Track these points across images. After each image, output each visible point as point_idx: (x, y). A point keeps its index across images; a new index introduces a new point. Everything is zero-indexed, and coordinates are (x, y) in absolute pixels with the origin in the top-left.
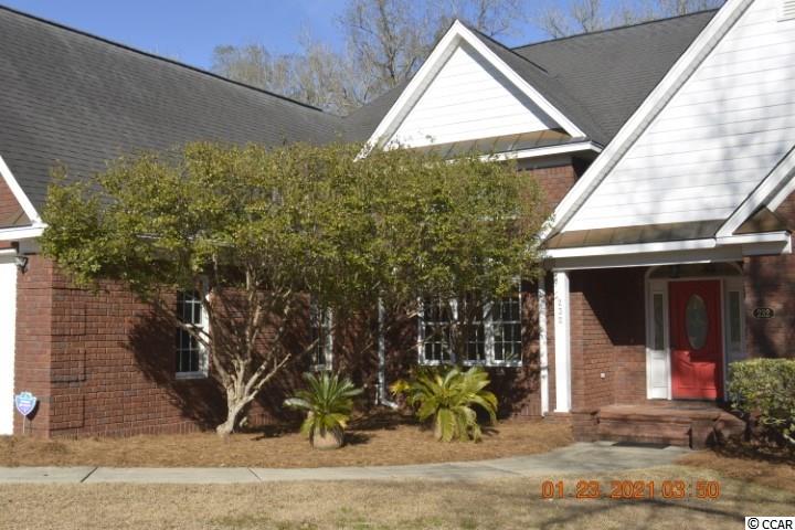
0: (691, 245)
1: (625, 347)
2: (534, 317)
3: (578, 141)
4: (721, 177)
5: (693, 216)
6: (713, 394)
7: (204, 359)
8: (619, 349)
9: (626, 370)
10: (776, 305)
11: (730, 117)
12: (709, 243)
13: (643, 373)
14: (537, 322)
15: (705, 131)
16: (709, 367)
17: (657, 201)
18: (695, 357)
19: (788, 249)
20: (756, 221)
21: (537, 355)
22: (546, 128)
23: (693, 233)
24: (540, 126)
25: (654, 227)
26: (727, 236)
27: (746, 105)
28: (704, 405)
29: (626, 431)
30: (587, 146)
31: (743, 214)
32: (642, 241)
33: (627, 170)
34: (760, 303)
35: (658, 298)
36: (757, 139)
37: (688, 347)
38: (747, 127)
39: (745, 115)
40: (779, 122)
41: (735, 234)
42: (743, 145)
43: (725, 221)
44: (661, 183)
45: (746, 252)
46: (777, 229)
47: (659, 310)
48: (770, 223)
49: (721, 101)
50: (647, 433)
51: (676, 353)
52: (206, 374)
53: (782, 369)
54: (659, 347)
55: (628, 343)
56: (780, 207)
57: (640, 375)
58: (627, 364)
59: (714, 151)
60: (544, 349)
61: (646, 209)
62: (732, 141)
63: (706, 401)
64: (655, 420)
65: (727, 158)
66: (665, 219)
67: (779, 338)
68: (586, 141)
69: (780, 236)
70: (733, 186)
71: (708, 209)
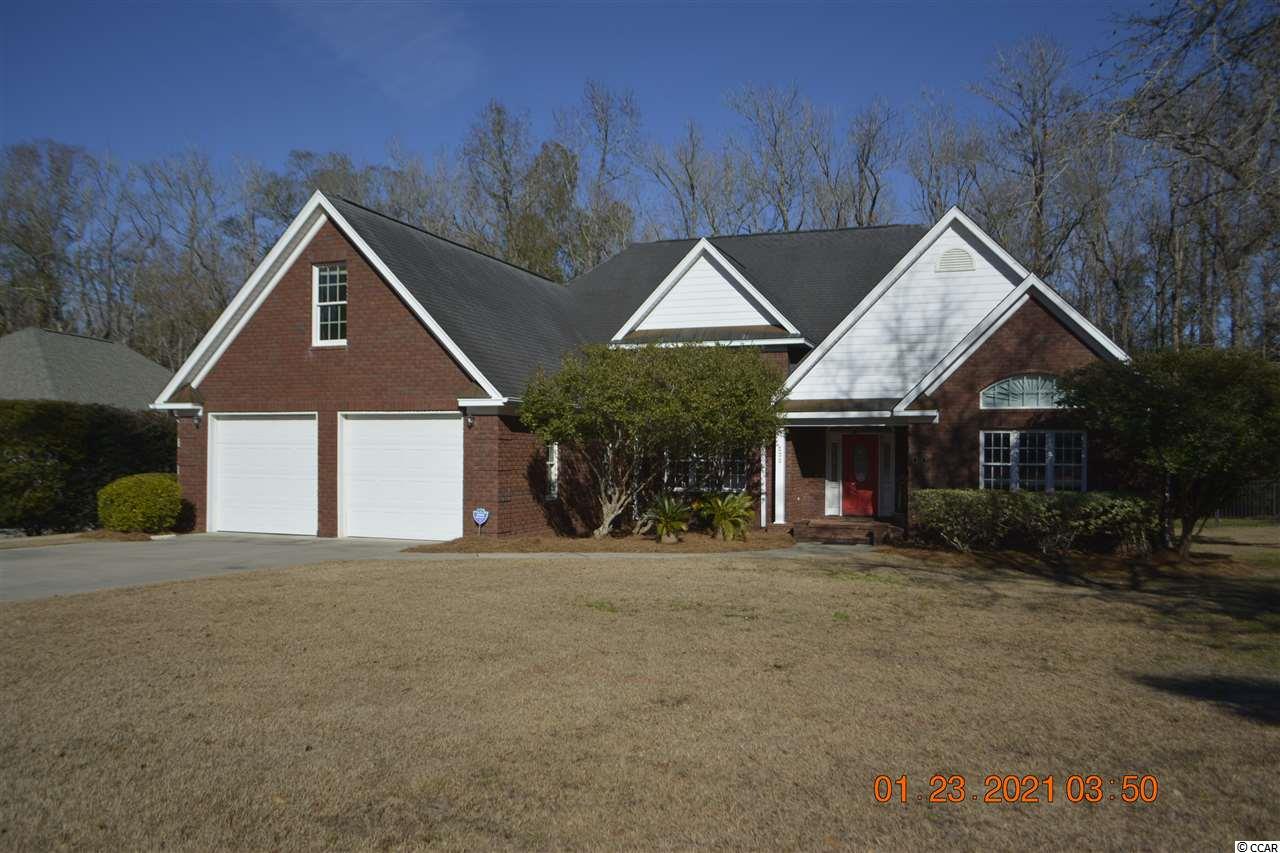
0: (876, 414)
1: (811, 479)
2: (757, 458)
3: (794, 336)
4: (896, 370)
5: (875, 395)
6: (871, 512)
7: (554, 487)
8: (807, 481)
9: (811, 495)
10: (929, 455)
11: (903, 331)
12: (887, 414)
13: (823, 497)
14: (760, 460)
15: (888, 338)
16: (869, 493)
17: (852, 382)
18: (859, 487)
19: (936, 421)
20: (920, 402)
21: (759, 484)
22: (768, 324)
23: (877, 406)
24: (764, 322)
25: (851, 400)
26: (901, 410)
27: (914, 324)
28: (866, 519)
29: (827, 535)
30: (801, 341)
31: (913, 396)
32: (843, 409)
33: (832, 361)
34: (919, 454)
35: (835, 446)
36: (920, 347)
37: (855, 480)
38: (914, 338)
39: (913, 330)
40: (934, 337)
41: (906, 409)
42: (911, 349)
43: (901, 400)
44: (856, 370)
45: (910, 421)
46: (932, 408)
47: (834, 455)
48: (929, 403)
49: (898, 319)
50: (843, 537)
51: (847, 484)
52: (556, 496)
53: (944, 496)
54: (834, 479)
55: (813, 477)
56: (933, 393)
57: (820, 498)
58: (812, 491)
59: (892, 351)
60: (763, 480)
61: (845, 387)
62: (904, 346)
63: (868, 516)
64: (833, 529)
65: (901, 356)
66: (857, 395)
67: (930, 475)
68: (801, 337)
69: (934, 413)
70: (904, 376)
71: (887, 390)
